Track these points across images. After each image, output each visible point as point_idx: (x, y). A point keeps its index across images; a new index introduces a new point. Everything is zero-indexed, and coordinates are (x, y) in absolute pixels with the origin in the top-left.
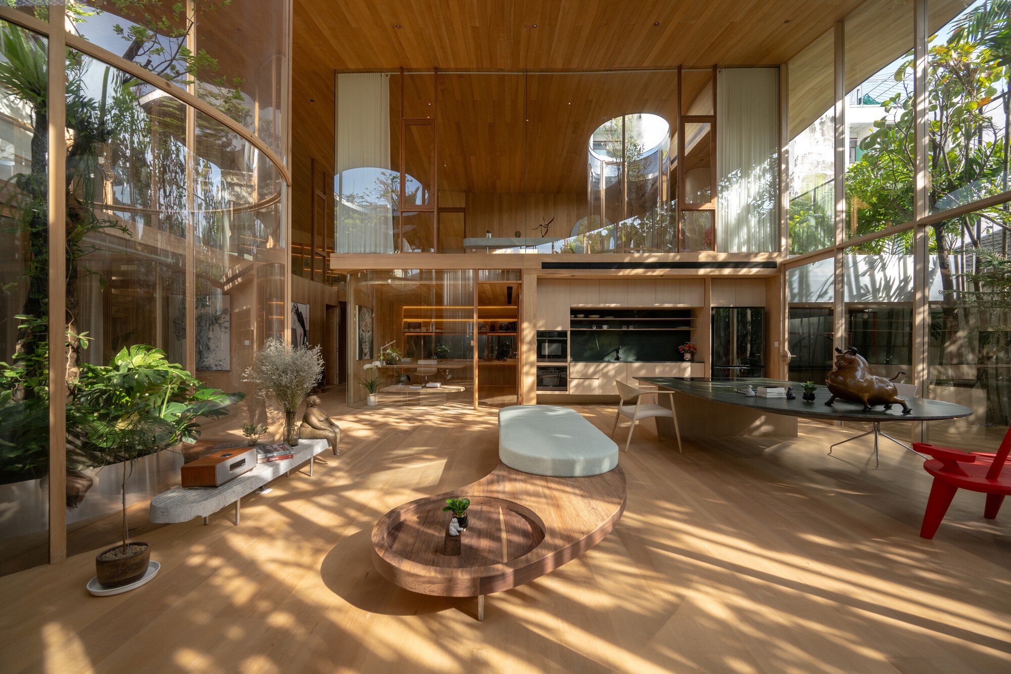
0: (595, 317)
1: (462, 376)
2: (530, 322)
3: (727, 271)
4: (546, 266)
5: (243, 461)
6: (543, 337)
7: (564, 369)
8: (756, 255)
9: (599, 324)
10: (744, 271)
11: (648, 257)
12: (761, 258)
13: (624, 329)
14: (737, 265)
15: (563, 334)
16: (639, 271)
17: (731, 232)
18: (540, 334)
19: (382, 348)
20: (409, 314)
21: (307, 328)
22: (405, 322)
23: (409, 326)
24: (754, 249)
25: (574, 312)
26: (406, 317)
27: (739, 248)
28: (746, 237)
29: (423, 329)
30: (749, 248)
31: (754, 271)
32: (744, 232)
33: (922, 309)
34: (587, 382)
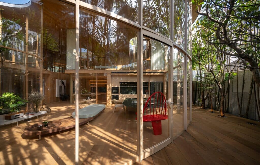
0: (126, 84)
1: (95, 97)
2: (108, 85)
3: (152, 74)
4: (112, 73)
5: (20, 115)
6: (113, 88)
7: (118, 96)
8: (159, 70)
9: (127, 85)
10: (156, 74)
11: (134, 71)
12: (160, 71)
13: (133, 86)
14: (154, 73)
15: (118, 88)
16: (133, 74)
17: (154, 64)
18: (112, 88)
19: (81, 90)
20: (91, 82)
21: (65, 85)
22: (90, 84)
23: (92, 85)
24: (159, 69)
25: (120, 83)
26: (90, 83)
27: (156, 69)
28: (157, 66)
29: (94, 85)
30: (158, 69)
31: (158, 74)
32: (157, 64)
33: (179, 84)
34: (123, 98)
